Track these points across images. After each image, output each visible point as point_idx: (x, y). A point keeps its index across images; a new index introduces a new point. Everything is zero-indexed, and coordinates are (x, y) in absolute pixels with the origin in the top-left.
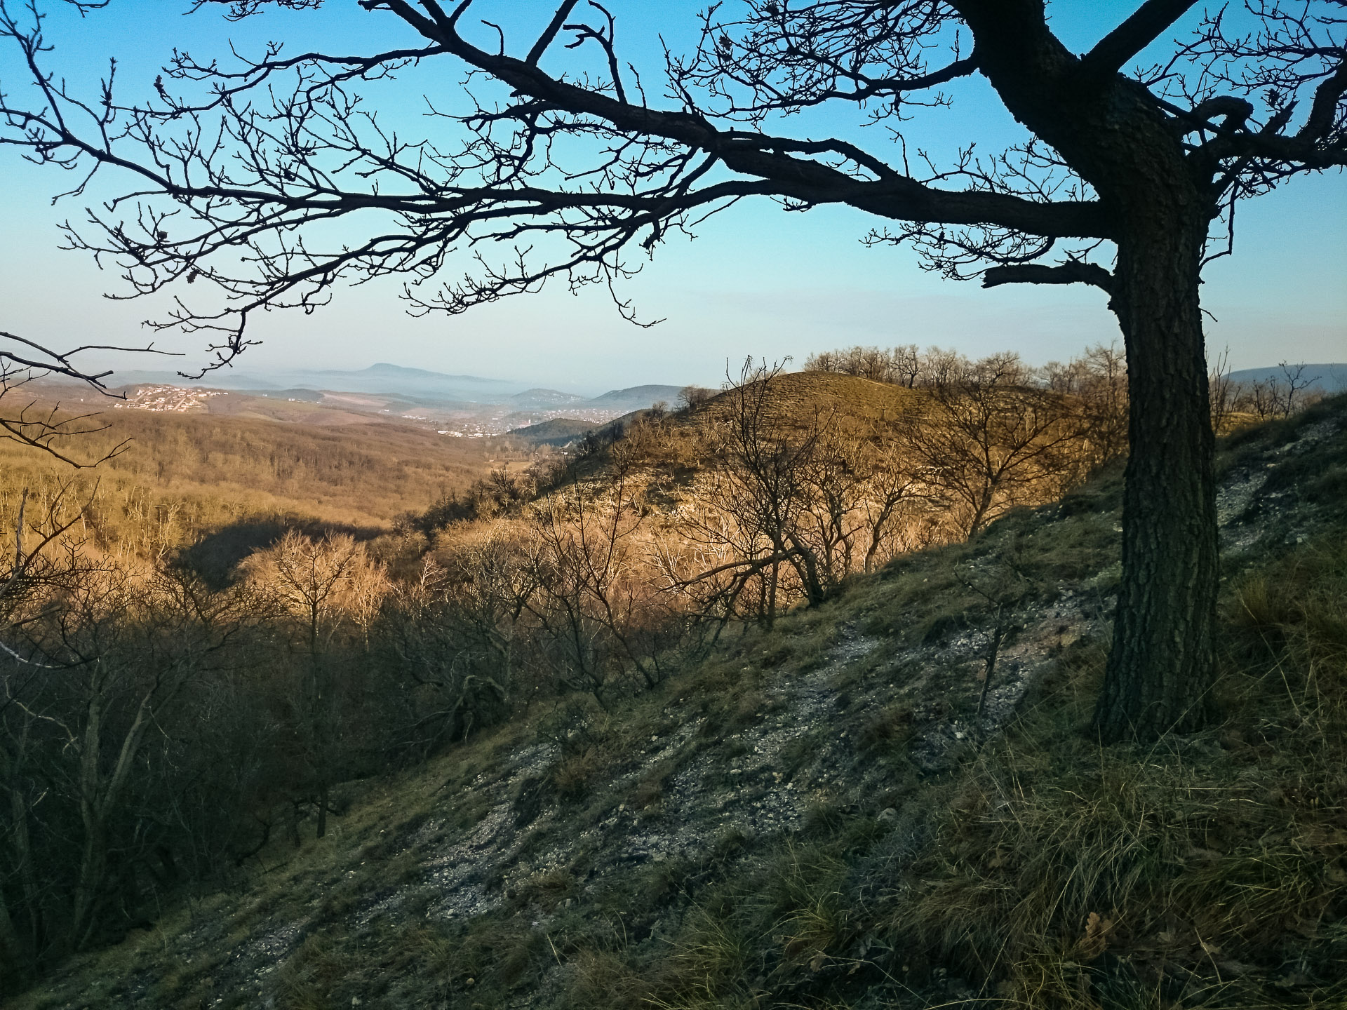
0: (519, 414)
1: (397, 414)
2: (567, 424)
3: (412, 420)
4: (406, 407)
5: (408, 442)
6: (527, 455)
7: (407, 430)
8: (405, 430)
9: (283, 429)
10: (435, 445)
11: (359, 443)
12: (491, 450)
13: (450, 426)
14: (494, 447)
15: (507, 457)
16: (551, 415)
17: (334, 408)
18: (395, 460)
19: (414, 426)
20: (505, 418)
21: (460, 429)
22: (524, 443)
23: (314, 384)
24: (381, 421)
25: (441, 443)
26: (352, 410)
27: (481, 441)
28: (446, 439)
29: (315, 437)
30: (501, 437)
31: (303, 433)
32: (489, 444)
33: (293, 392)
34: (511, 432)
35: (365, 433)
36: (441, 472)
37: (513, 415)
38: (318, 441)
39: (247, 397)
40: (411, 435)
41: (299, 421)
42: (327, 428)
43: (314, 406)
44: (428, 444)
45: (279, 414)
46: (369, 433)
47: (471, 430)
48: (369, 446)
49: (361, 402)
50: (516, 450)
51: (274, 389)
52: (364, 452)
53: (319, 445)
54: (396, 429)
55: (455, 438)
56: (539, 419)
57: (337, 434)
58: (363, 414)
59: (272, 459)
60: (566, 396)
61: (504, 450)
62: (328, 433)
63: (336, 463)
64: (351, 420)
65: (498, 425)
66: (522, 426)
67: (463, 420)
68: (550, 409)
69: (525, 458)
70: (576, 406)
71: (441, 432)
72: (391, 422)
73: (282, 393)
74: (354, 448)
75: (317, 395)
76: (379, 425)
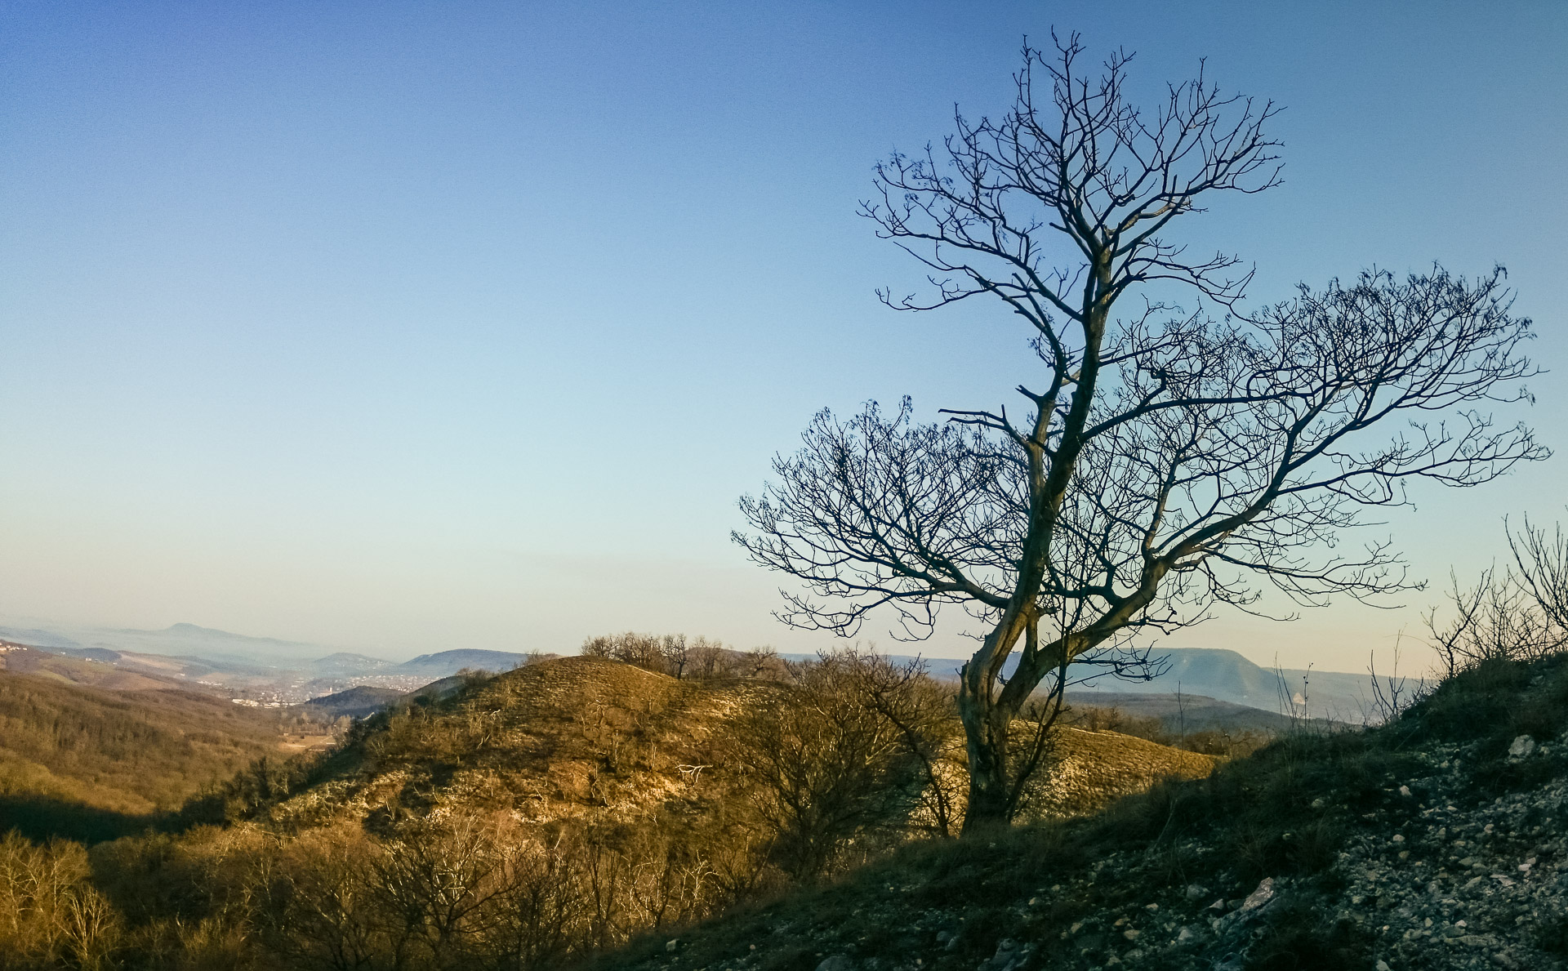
0: (320, 681)
1: (192, 679)
2: (372, 693)
3: (207, 686)
4: (203, 672)
5: (199, 711)
6: (325, 728)
7: (199, 697)
8: (198, 698)
9: (73, 692)
10: (228, 715)
11: (148, 712)
12: (286, 723)
13: (245, 694)
14: (289, 719)
15: (303, 729)
16: (354, 682)
17: (129, 671)
18: (182, 732)
19: (208, 693)
20: (304, 687)
21: (256, 697)
22: (324, 715)
23: (112, 643)
24: (175, 687)
25: (235, 714)
26: (147, 674)
27: (277, 711)
28: (240, 709)
29: (104, 703)
30: (299, 707)
31: (92, 699)
32: (285, 715)
33: (91, 652)
34: (310, 702)
35: (157, 701)
36: (230, 748)
37: (314, 683)
38: (105, 708)
39: (45, 654)
40: (203, 704)
41: (92, 684)
42: (119, 693)
43: (108, 667)
44: (221, 715)
45: (75, 675)
46: (161, 700)
47: (268, 699)
48: (158, 716)
49: (157, 664)
50: (313, 722)
51: (72, 647)
52: (150, 722)
53: (105, 713)
54: (189, 697)
55: (251, 709)
56: (342, 686)
57: (127, 701)
58: (157, 678)
59: (56, 725)
60: (373, 661)
61: (301, 722)
62: (119, 699)
63: (120, 734)
64: (145, 684)
65: (297, 694)
66: (322, 695)
67: (260, 688)
68: (354, 676)
69: (322, 731)
70: (382, 672)
71: (236, 701)
72: (186, 689)
73: (78, 652)
74: (142, 718)
75: (114, 655)
76: (172, 691)
